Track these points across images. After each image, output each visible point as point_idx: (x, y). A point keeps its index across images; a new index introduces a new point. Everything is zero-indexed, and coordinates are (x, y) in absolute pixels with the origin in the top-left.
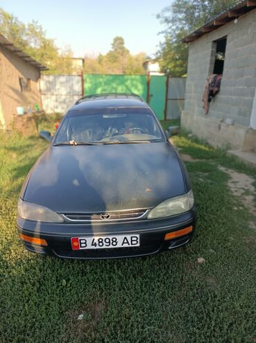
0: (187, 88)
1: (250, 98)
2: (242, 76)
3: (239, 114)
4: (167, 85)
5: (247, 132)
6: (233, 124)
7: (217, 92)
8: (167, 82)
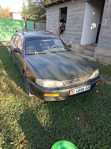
0: (47, 27)
1: (80, 33)
2: (76, 24)
3: (76, 39)
4: (34, 26)
5: (80, 46)
6: (73, 43)
7: (64, 30)
8: (34, 24)
